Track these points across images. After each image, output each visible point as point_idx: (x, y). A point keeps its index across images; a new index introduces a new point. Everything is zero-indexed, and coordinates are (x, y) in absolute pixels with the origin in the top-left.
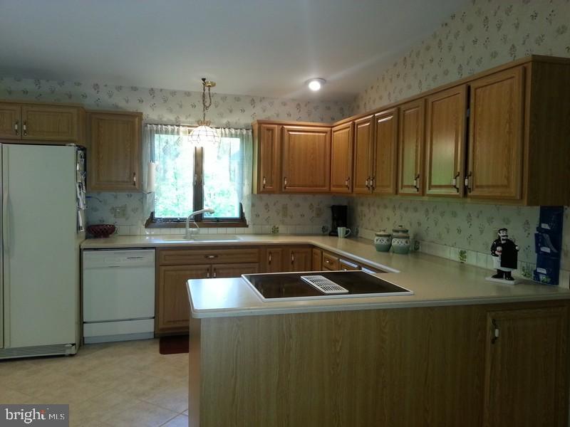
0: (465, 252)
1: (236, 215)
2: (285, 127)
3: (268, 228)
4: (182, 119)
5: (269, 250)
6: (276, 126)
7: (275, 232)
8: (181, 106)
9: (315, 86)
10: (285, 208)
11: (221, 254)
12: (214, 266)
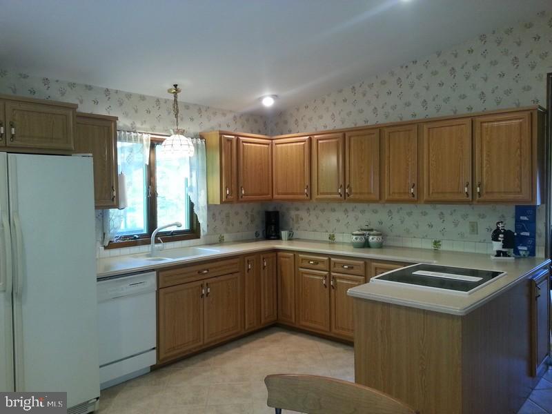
0: (439, 242)
1: (185, 226)
2: (241, 138)
3: (216, 238)
4: (138, 125)
5: (246, 259)
6: (233, 137)
7: (221, 242)
8: (136, 111)
9: (268, 102)
10: (228, 216)
11: (211, 268)
12: (206, 281)
